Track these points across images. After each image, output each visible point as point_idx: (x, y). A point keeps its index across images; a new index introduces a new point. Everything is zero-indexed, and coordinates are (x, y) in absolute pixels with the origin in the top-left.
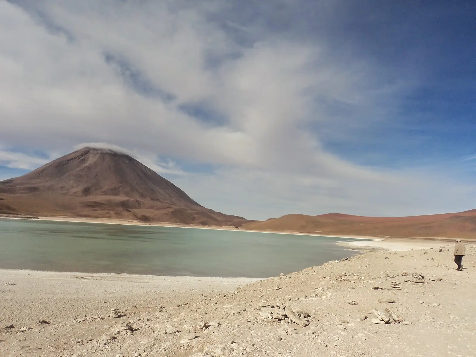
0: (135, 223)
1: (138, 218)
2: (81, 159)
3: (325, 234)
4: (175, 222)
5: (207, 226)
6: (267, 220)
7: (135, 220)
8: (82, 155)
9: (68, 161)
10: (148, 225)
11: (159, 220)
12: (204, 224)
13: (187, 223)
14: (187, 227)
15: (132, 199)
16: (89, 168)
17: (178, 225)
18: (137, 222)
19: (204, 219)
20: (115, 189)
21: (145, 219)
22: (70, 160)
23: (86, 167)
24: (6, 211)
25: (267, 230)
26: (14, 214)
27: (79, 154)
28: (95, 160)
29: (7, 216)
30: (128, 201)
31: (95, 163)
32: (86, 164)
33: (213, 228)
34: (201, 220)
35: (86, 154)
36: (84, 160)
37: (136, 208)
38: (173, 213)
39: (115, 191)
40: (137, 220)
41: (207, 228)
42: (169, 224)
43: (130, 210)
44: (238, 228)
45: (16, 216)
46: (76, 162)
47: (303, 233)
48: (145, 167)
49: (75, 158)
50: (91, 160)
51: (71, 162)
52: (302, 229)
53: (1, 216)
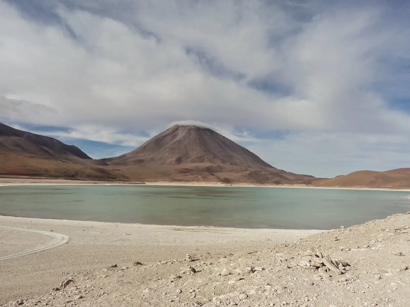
0: (219, 184)
1: (221, 180)
2: (173, 135)
3: (395, 189)
4: (252, 182)
5: (280, 185)
6: (336, 177)
7: (219, 182)
8: (173, 132)
9: (163, 137)
10: (229, 185)
11: (238, 181)
12: (277, 183)
13: (262, 183)
14: (263, 186)
15: (216, 165)
16: (179, 141)
17: (255, 185)
18: (221, 183)
19: (277, 179)
20: (201, 157)
21: (227, 181)
22: (165, 136)
23: (177, 141)
24: (122, 179)
25: (336, 186)
26: (128, 181)
27: (171, 131)
28: (183, 134)
30: (212, 166)
31: (184, 137)
32: (177, 139)
33: (286, 186)
34: (274, 180)
35: (176, 130)
36: (175, 136)
37: (218, 172)
38: (249, 175)
39: (201, 159)
40: (220, 182)
41: (280, 186)
42: (247, 184)
43: (214, 174)
44: (308, 185)
45: (129, 182)
46: (169, 137)
47: (372, 188)
48: (224, 137)
49: (168, 134)
50: (181, 134)
51: (166, 138)
52: (371, 184)
53: (119, 183)
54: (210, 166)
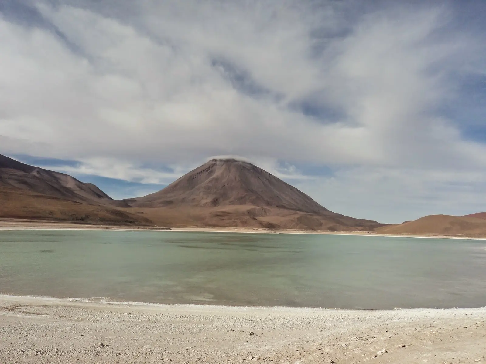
0: (260, 230)
1: (263, 226)
2: (209, 171)
3: (475, 237)
4: (301, 229)
5: (336, 232)
6: (403, 223)
7: (261, 227)
8: (209, 168)
9: (197, 174)
10: (273, 232)
11: (286, 227)
12: (332, 229)
13: (313, 229)
14: (314, 233)
15: (258, 208)
16: (217, 179)
17: (304, 232)
18: (262, 229)
19: (331, 225)
20: (242, 198)
21: (270, 226)
22: (200, 173)
23: (213, 179)
24: (144, 223)
25: (402, 234)
26: (150, 226)
28: (221, 171)
29: (144, 228)
30: (255, 209)
31: (222, 174)
32: (214, 176)
33: (342, 233)
34: (329, 226)
35: (213, 166)
36: (211, 173)
37: (262, 216)
38: (298, 219)
39: (242, 200)
40: (262, 227)
41: (336, 233)
42: (295, 230)
43: (257, 218)
44: (370, 232)
45: (151, 227)
46: (204, 174)
47: (447, 237)
48: (270, 174)
49: (203, 171)
50: (218, 172)
51: (200, 174)
52: (446, 231)
53: (138, 228)
54: (252, 209)
